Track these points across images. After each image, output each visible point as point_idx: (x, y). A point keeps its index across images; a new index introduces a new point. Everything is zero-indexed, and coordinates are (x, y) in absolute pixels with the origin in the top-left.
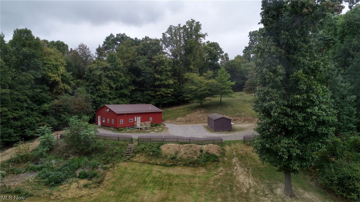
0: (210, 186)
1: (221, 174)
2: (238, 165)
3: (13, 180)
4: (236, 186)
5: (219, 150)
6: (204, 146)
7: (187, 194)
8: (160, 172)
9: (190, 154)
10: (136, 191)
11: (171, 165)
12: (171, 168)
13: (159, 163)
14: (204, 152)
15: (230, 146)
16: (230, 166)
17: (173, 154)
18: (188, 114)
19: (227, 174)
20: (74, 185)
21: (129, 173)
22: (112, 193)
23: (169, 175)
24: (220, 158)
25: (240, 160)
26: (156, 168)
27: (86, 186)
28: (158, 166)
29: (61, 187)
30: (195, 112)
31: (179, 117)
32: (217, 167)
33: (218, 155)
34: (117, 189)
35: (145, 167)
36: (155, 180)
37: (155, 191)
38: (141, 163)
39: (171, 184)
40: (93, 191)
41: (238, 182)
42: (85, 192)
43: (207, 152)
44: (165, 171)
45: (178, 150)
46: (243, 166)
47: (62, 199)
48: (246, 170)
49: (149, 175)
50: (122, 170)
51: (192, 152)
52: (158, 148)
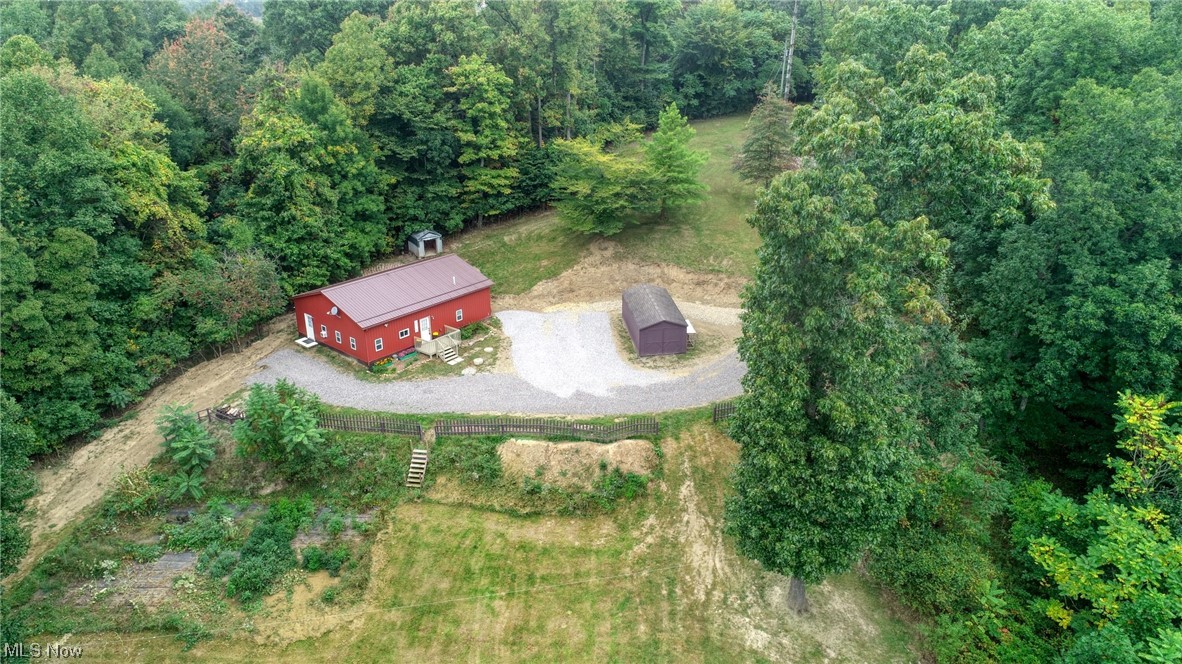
0: (623, 584)
1: (650, 539)
2: (692, 507)
3: (142, 582)
4: (684, 582)
5: (647, 460)
6: (611, 448)
7: (569, 612)
8: (502, 535)
9: (575, 475)
10: (451, 605)
11: (528, 516)
12: (528, 523)
13: (498, 508)
14: (610, 469)
15: (677, 439)
16: (671, 511)
17: (532, 474)
19: (664, 540)
20: (300, 596)
21: (427, 545)
22: (394, 615)
23: (523, 547)
24: (650, 484)
25: (699, 488)
26: (492, 524)
27: (329, 599)
28: (495, 517)
29: (270, 601)
32: (641, 515)
33: (644, 473)
34: (406, 602)
35: (464, 520)
36: (494, 564)
37: (497, 604)
38: (452, 505)
39: (531, 579)
40: (351, 613)
41: (688, 569)
42: (332, 618)
43: (617, 470)
44: (516, 532)
45: (542, 461)
46: (705, 510)
47: (285, 643)
48: (711, 521)
49: (475, 547)
50: (407, 536)
51: (579, 469)
52: (492, 453)
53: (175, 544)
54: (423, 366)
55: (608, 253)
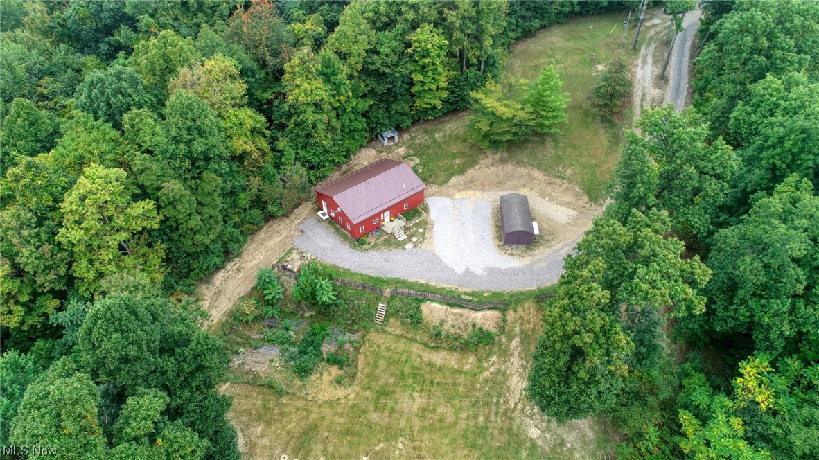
0: (475, 393)
1: (492, 369)
2: (516, 353)
3: (256, 360)
4: (505, 396)
5: (497, 323)
6: (480, 314)
7: (448, 404)
8: (420, 356)
9: (459, 328)
10: (394, 392)
11: (433, 348)
12: (433, 351)
13: (419, 341)
14: (477, 327)
15: (515, 311)
16: (505, 354)
17: (438, 324)
18: (469, 168)
19: (499, 371)
20: (326, 378)
21: (384, 357)
22: (368, 394)
23: (430, 364)
24: (497, 337)
25: (522, 342)
26: (416, 349)
27: (339, 382)
28: (417, 345)
29: (313, 378)
30: (483, 159)
31: (454, 175)
32: (490, 354)
33: (494, 330)
34: (373, 387)
35: (402, 345)
36: (415, 372)
37: (415, 394)
38: (397, 336)
39: (432, 382)
40: (350, 390)
41: (508, 389)
42: (341, 392)
43: (481, 329)
44: (428, 356)
45: (443, 318)
46: (523, 356)
47: (320, 402)
48: (525, 363)
49: (407, 361)
50: (375, 351)
51: (462, 325)
52: (418, 308)
53: (268, 341)
54: (385, 240)
55: (498, 157)
